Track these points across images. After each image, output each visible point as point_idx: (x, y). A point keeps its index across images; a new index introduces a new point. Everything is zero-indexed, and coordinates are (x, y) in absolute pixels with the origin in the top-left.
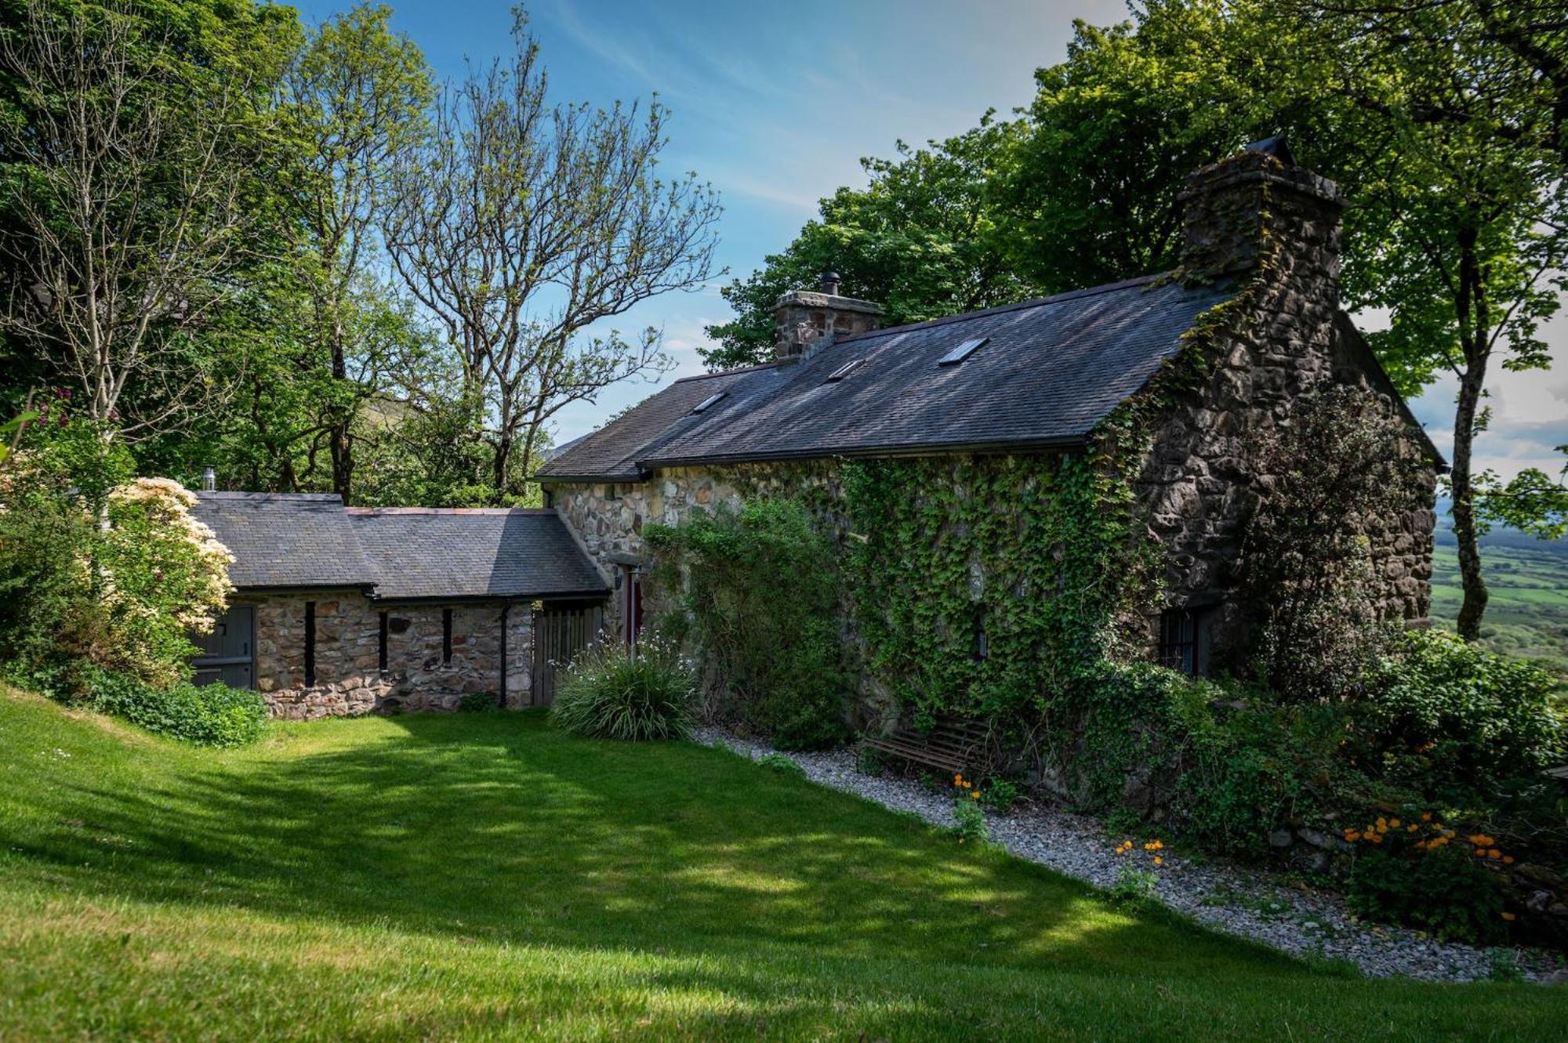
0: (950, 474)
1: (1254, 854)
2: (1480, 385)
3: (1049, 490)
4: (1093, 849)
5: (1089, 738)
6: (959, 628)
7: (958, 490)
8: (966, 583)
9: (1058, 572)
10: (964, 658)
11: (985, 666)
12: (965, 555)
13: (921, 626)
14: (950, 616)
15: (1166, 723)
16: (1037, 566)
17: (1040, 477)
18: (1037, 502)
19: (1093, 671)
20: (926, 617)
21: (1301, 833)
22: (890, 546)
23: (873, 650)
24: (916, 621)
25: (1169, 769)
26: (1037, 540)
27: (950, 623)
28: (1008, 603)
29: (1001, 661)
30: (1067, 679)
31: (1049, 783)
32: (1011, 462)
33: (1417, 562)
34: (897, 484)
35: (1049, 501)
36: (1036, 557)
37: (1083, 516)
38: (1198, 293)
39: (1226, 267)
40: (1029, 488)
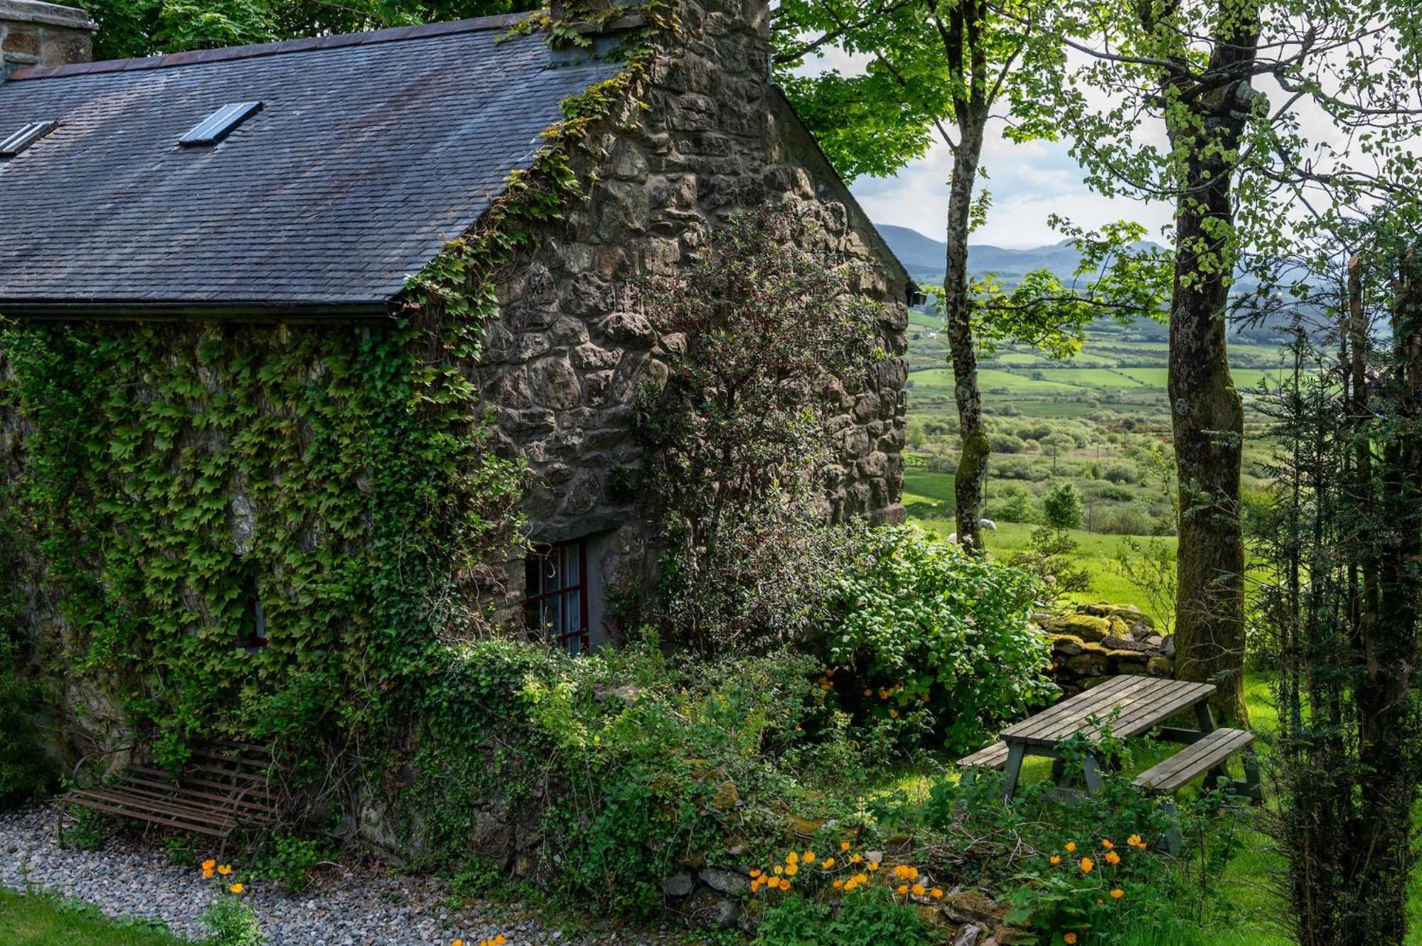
0: (189, 351)
1: (646, 911)
2: (976, 161)
3: (343, 384)
4: (425, 935)
5: (422, 760)
6: (220, 598)
7: (205, 376)
8: (227, 527)
9: (365, 509)
10: (232, 646)
11: (263, 659)
12: (223, 484)
13: (159, 598)
14: (204, 583)
15: (526, 734)
16: (332, 502)
17: (328, 362)
18: (327, 401)
19: (422, 663)
20: (166, 583)
21: (702, 876)
22: (98, 466)
23: (83, 638)
24: (149, 591)
25: (533, 799)
26: (331, 461)
27: (204, 592)
28: (291, 559)
29: (286, 649)
30: (385, 675)
31: (368, 830)
32: (285, 334)
33: (886, 429)
34: (103, 364)
35: (346, 401)
36: (331, 488)
37: (395, 425)
38: (573, 57)
39: (607, 24)
40: (314, 376)
